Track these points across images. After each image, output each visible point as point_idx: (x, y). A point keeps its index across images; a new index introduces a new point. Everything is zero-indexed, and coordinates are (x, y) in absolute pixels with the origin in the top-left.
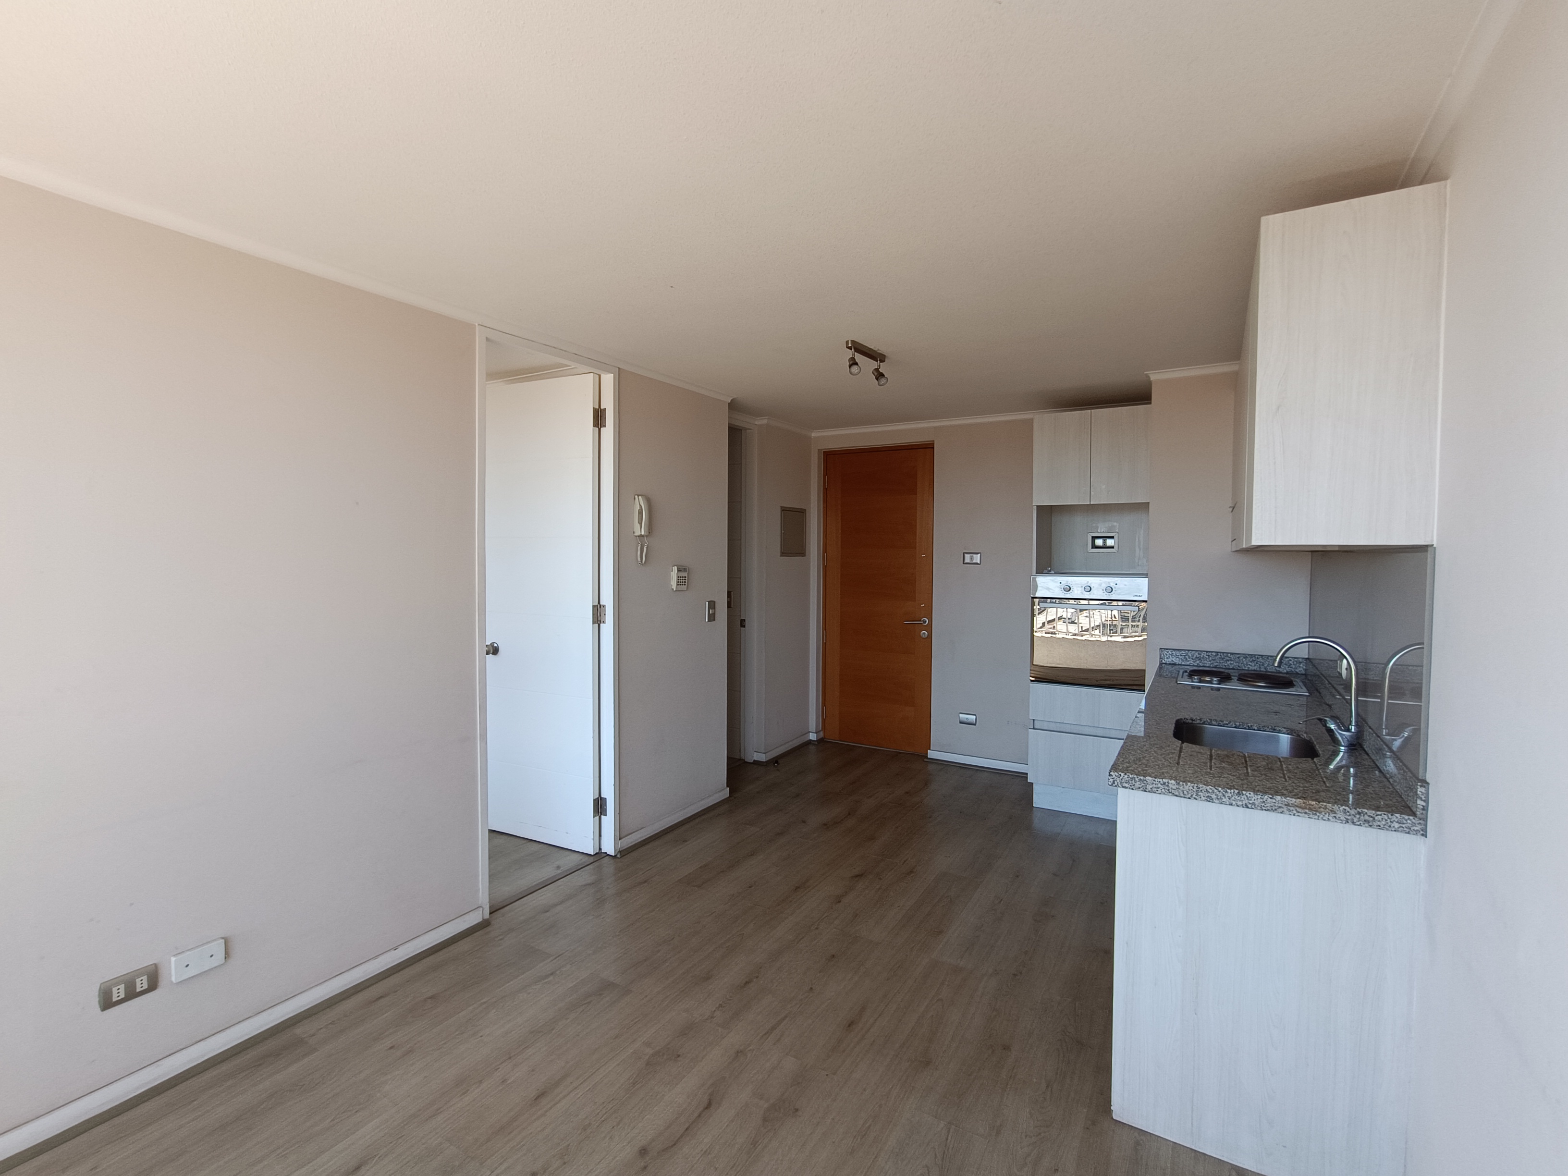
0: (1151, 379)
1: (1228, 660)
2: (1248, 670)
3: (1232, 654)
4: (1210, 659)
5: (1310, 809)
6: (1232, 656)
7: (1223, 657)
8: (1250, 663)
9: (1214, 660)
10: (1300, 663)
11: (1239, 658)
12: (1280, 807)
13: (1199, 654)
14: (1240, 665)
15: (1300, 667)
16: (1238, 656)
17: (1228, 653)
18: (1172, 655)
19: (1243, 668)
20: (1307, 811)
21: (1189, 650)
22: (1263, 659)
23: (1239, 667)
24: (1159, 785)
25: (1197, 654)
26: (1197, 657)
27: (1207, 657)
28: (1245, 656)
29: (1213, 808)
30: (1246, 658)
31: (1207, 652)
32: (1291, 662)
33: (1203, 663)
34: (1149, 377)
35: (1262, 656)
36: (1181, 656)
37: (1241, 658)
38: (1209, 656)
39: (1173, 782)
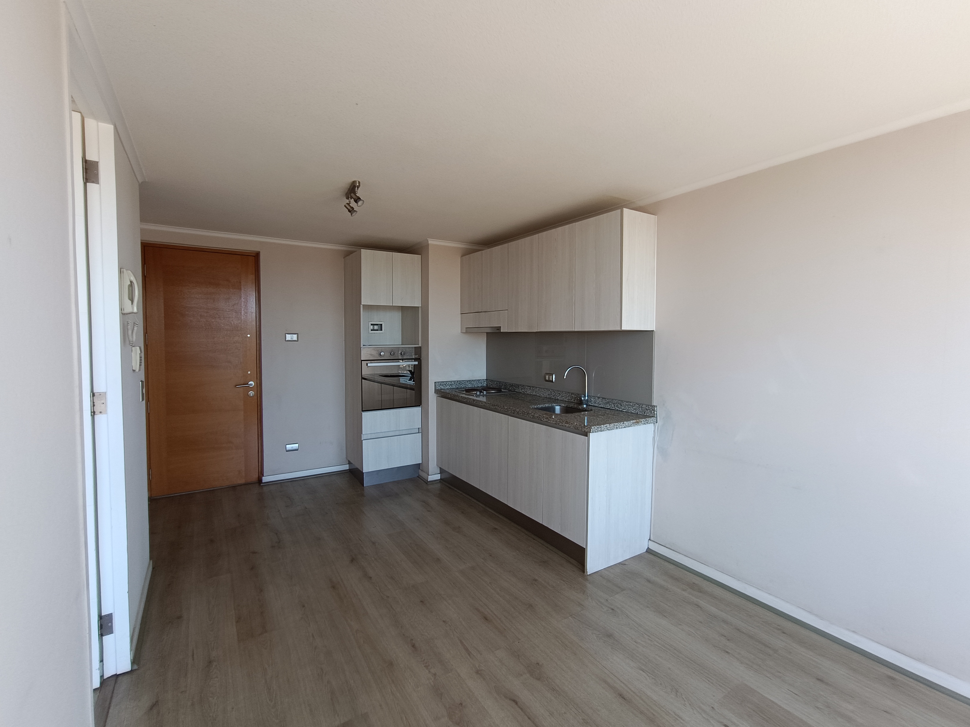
0: (429, 243)
1: (461, 384)
2: (468, 388)
3: (463, 381)
4: (455, 384)
5: (637, 423)
6: (463, 382)
7: (460, 383)
8: (469, 384)
9: (456, 385)
10: (485, 381)
11: (465, 382)
12: (632, 425)
13: (451, 383)
14: (466, 386)
15: (485, 383)
16: (465, 381)
17: (461, 381)
18: (441, 385)
19: (467, 387)
20: (637, 424)
21: (447, 381)
22: (473, 382)
23: (465, 386)
24: (605, 428)
25: (450, 383)
26: (450, 384)
27: (454, 384)
28: (467, 381)
29: (618, 431)
30: (467, 382)
31: (454, 381)
32: (482, 382)
33: (453, 387)
34: (428, 241)
35: (473, 380)
36: (444, 384)
37: (466, 382)
38: (454, 383)
39: (608, 425)
